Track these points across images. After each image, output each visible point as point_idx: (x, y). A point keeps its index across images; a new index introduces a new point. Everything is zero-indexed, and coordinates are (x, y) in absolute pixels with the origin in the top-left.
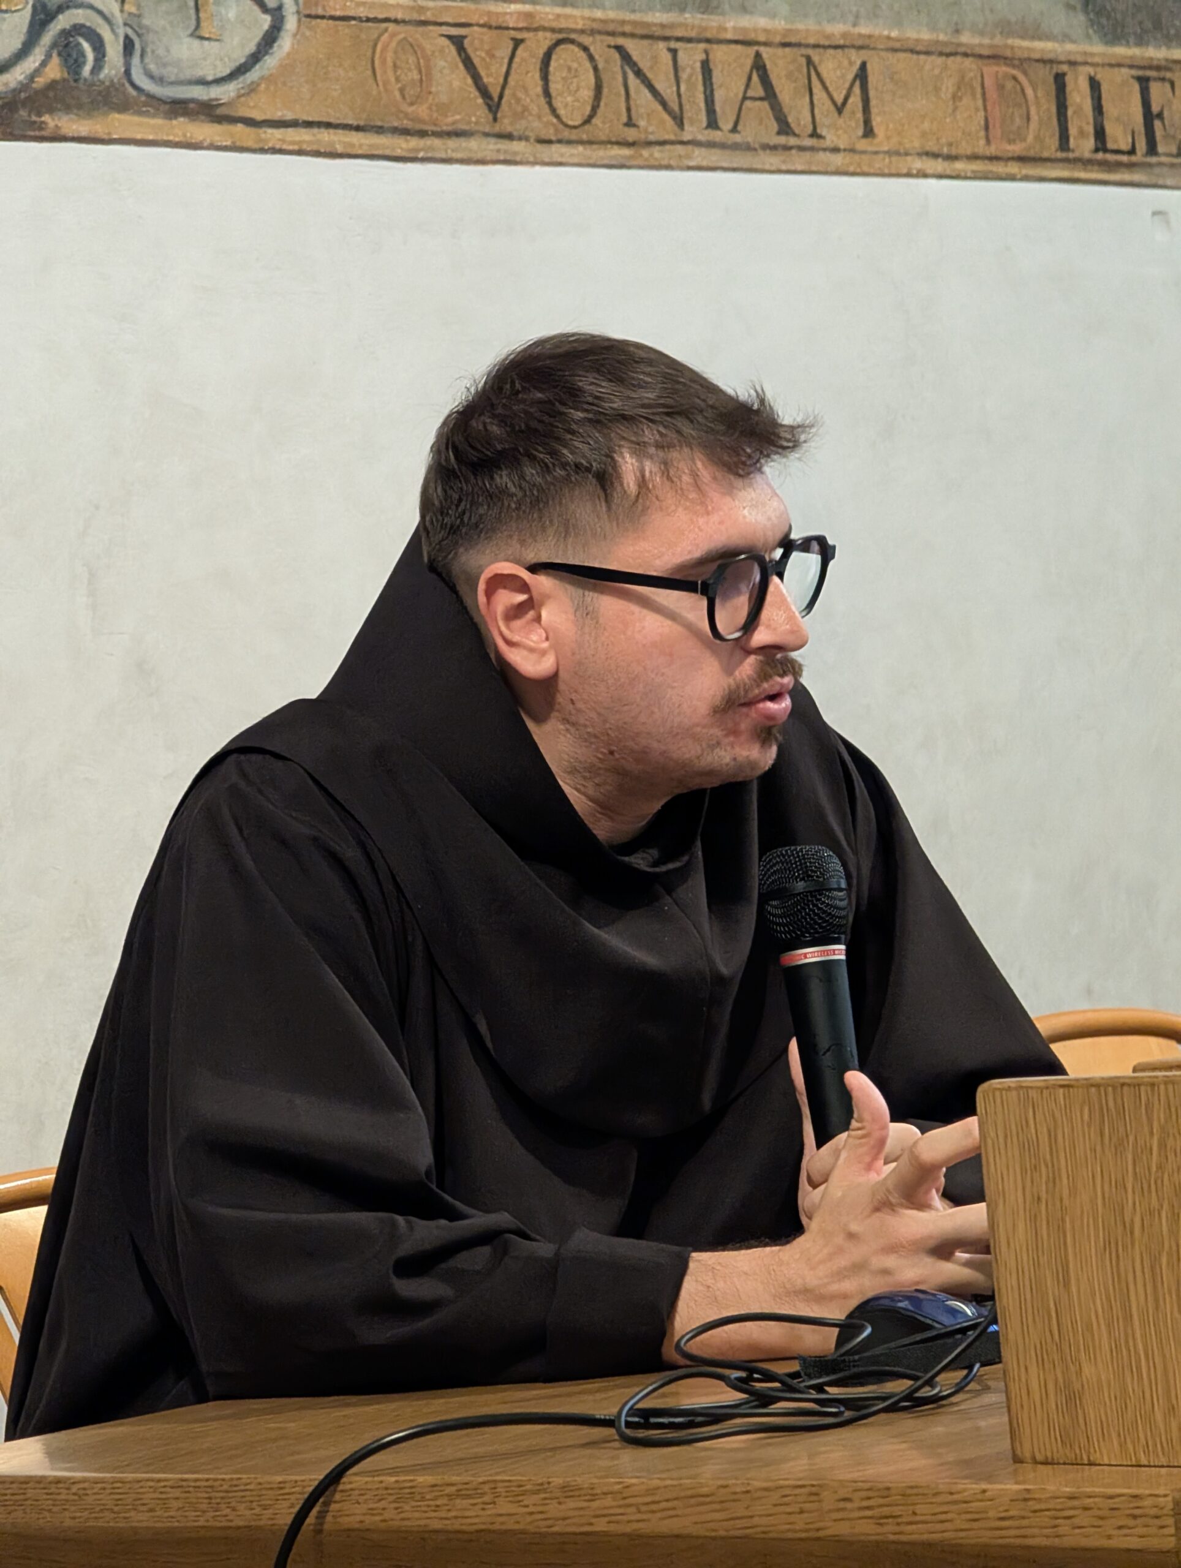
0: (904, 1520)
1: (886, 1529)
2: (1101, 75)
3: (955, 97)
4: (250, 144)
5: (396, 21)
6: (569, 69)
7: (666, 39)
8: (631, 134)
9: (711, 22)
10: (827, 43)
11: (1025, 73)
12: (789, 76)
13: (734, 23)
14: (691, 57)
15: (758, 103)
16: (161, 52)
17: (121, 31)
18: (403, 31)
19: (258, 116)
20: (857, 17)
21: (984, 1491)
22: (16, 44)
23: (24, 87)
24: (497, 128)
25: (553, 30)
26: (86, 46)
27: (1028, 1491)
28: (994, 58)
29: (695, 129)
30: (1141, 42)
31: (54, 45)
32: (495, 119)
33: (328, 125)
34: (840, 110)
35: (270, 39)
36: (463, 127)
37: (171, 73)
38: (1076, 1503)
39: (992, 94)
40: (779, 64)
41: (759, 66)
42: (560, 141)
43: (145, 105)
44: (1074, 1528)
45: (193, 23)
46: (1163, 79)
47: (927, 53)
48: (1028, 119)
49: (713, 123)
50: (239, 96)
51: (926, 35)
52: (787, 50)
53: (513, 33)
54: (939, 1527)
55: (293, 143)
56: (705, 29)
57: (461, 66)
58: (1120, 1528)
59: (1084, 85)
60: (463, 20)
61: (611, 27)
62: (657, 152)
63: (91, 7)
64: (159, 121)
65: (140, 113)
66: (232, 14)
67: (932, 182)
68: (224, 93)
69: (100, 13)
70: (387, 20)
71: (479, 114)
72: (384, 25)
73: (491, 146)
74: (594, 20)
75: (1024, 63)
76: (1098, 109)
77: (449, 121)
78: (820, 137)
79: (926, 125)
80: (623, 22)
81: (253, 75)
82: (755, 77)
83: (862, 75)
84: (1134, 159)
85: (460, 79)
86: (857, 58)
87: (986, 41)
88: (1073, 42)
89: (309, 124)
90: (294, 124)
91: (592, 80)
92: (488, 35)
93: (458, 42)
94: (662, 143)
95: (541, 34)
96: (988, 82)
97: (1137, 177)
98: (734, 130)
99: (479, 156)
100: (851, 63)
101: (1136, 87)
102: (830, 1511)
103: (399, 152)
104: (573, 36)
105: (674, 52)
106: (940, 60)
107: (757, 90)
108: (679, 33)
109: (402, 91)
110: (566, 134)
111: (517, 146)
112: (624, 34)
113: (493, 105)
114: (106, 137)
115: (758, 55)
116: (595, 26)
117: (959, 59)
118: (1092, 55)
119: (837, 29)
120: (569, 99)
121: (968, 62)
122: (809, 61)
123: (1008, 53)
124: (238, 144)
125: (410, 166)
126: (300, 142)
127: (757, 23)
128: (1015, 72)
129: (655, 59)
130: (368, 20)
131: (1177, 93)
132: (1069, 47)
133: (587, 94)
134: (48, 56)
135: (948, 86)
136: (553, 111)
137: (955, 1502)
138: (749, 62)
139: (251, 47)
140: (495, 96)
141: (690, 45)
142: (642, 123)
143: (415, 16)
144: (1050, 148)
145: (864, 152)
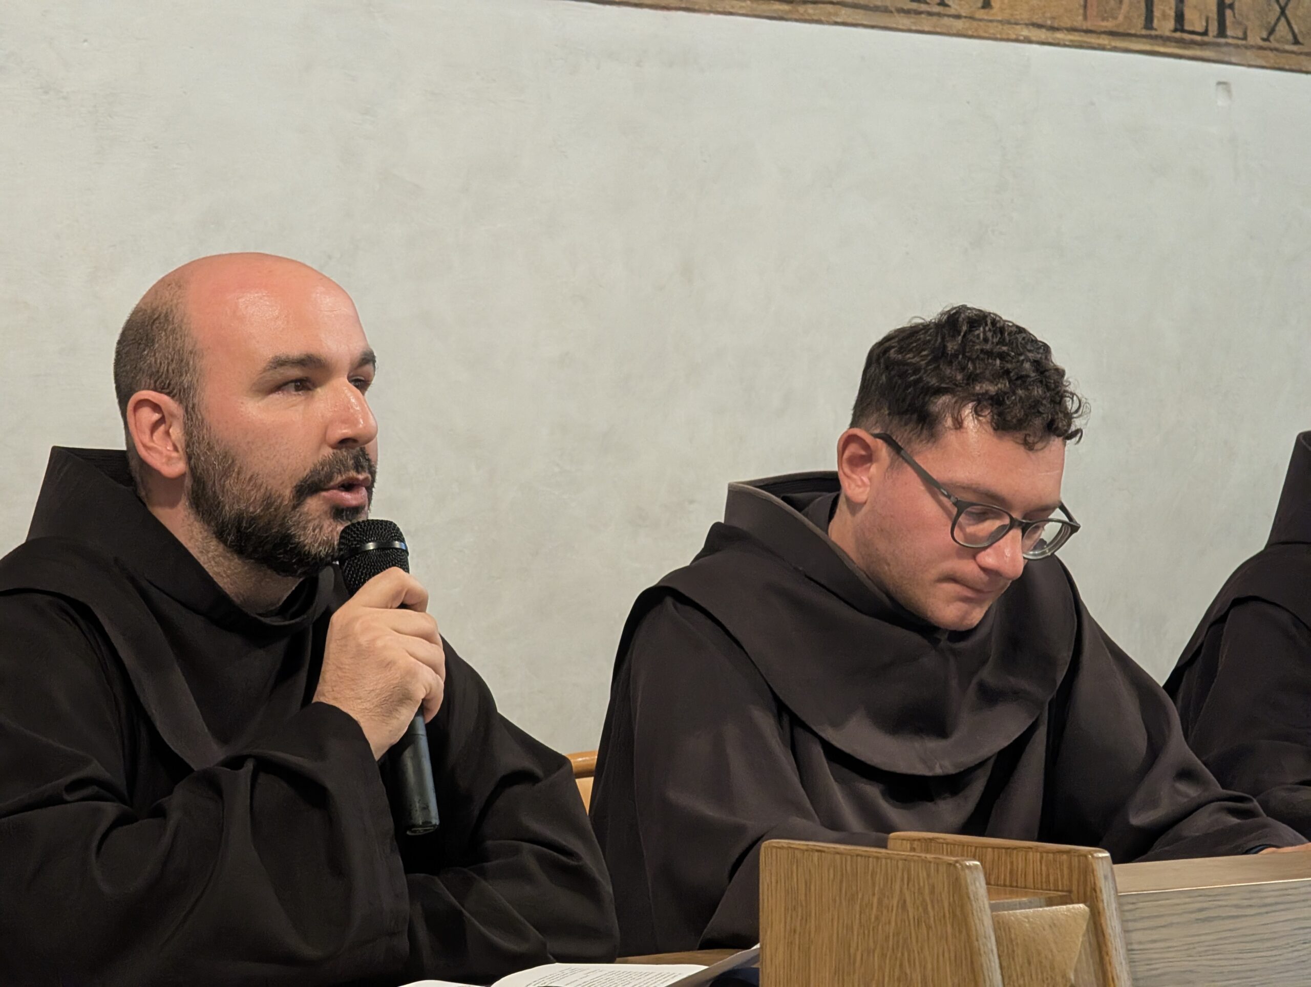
48: (1121, 2)
62: (811, 8)
67: (1036, 47)
78: (946, 5)
79: (1035, 2)
84: (1206, 39)
97: (1207, 54)
144: (1138, 26)
145: (981, 20)
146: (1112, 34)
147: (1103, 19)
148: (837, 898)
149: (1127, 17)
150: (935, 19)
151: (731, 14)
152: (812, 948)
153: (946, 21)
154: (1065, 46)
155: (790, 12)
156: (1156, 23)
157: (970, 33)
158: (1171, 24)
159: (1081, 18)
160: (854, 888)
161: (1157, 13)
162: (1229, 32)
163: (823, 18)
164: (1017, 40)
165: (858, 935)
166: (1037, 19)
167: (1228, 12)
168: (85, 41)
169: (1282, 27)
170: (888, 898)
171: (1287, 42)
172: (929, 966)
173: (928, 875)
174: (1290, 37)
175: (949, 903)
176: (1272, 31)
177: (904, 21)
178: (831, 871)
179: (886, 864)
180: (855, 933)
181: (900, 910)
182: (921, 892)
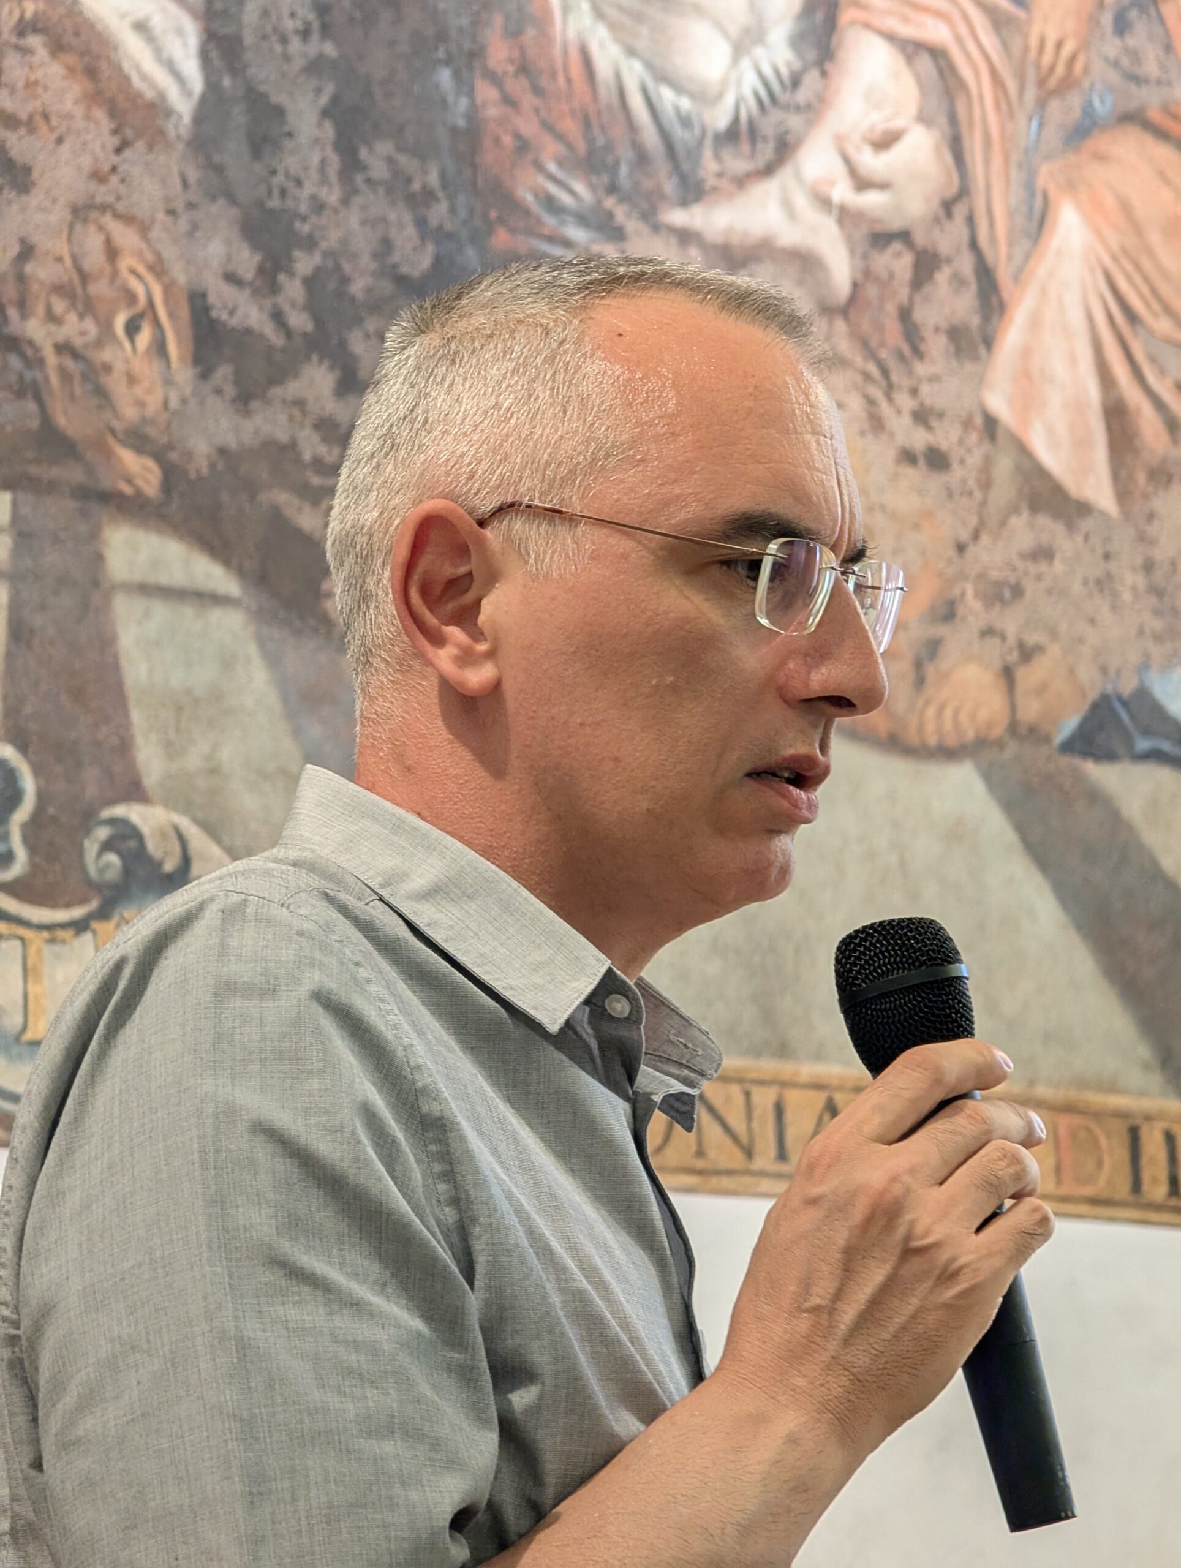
2: (1176, 1129)
7: (740, 1081)
8: (702, 1164)
9: (786, 1069)
11: (1096, 1122)
13: (808, 1070)
14: (764, 1099)
28: (1068, 1110)
29: (765, 1158)
39: (1066, 1142)
48: (1101, 1165)
49: (782, 1155)
56: (777, 1074)
59: (1158, 1136)
62: (725, 1180)
75: (1098, 1115)
76: (1171, 1156)
87: (1061, 1094)
88: (1147, 1098)
94: (732, 1173)
96: (1062, 1131)
105: (747, 1094)
108: (753, 1077)
115: (829, 1098)
118: (1166, 1110)
123: (1082, 1106)
127: (832, 1070)
128: (1088, 1123)
129: (728, 1099)
132: (1144, 1101)
138: (820, 1103)
141: (762, 1087)
142: (712, 1155)
144: (1123, 1190)
146: (1094, 1201)
147: (1084, 1185)
149: (1111, 1183)
156: (1146, 1187)
158: (1164, 1190)
161: (1146, 1176)
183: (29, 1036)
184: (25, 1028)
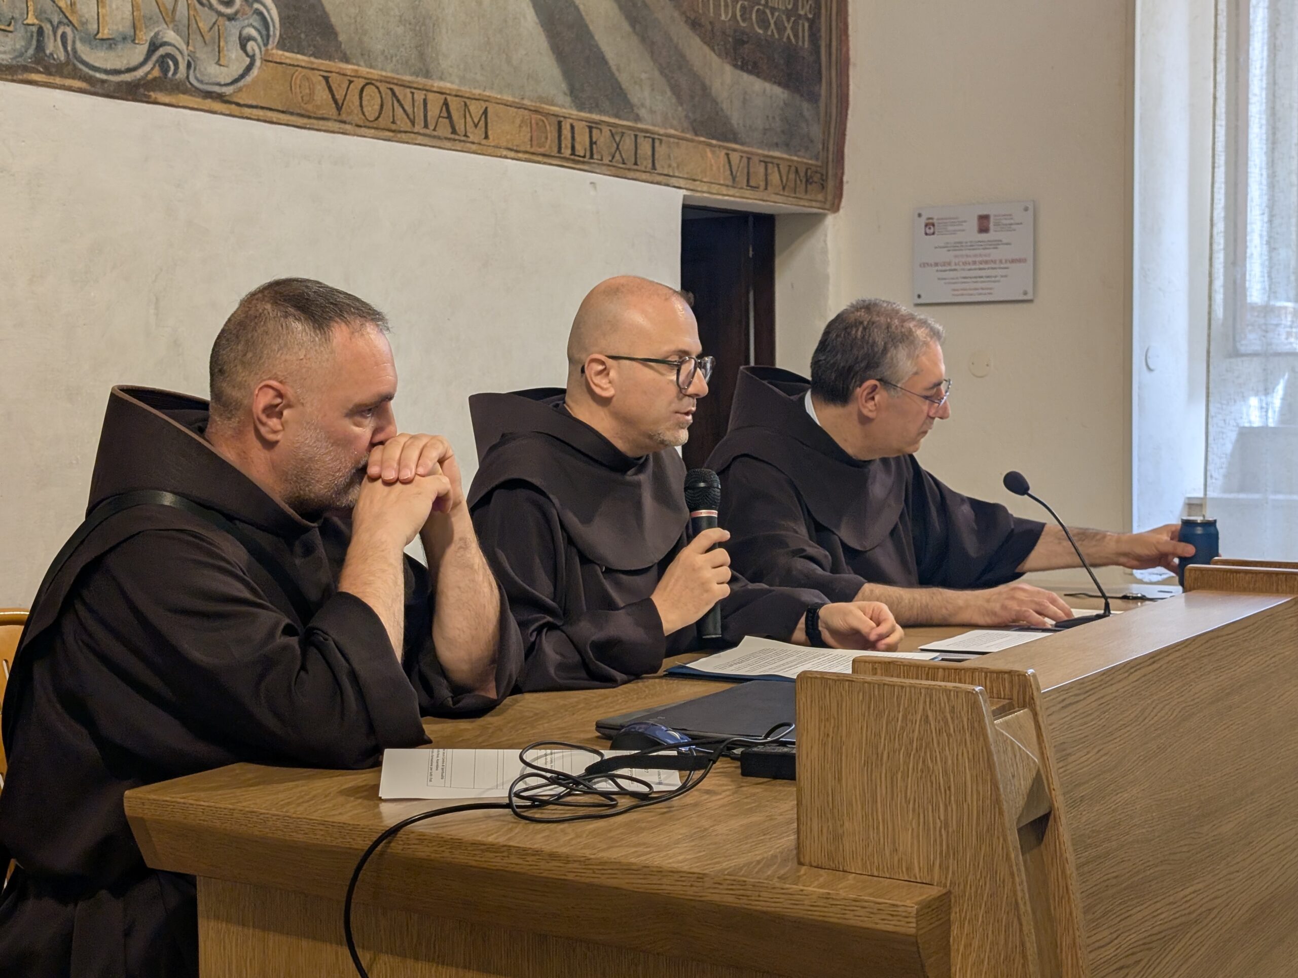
0: (753, 898)
1: (741, 901)
2: (575, 124)
3: (520, 126)
4: (237, 113)
5: (302, 67)
6: (371, 96)
7: (410, 87)
8: (393, 127)
9: (429, 82)
10: (472, 97)
11: (547, 119)
12: (457, 109)
13: (437, 84)
14: (419, 96)
15: (445, 120)
16: (202, 69)
17: (186, 58)
18: (305, 71)
19: (242, 102)
20: (485, 88)
21: (802, 890)
22: (141, 58)
23: (143, 78)
24: (340, 118)
25: (365, 78)
26: (171, 63)
27: (829, 894)
28: (536, 111)
29: (418, 128)
30: (590, 112)
31: (157, 61)
32: (339, 114)
33: (271, 109)
34: (476, 126)
35: (249, 68)
36: (325, 116)
37: (206, 79)
38: (857, 904)
39: (534, 126)
40: (454, 103)
41: (446, 104)
42: (365, 127)
43: (194, 92)
44: (855, 916)
45: (217, 58)
46: (597, 128)
47: (511, 106)
48: (547, 138)
49: (426, 126)
50: (234, 92)
51: (510, 99)
52: (458, 98)
53: (349, 78)
54: (773, 905)
55: (255, 115)
56: (425, 85)
57: (327, 89)
58: (883, 920)
59: (568, 127)
60: (328, 70)
61: (388, 80)
62: (403, 135)
63: (174, 46)
64: (199, 100)
65: (191, 95)
66: (233, 56)
67: (510, 161)
68: (228, 90)
69: (178, 49)
70: (298, 66)
71: (334, 111)
72: (297, 68)
73: (337, 126)
74: (382, 76)
75: (547, 115)
76: (573, 138)
77: (320, 113)
78: (467, 136)
79: (509, 137)
80: (394, 78)
81: (241, 84)
82: (444, 108)
83: (485, 112)
84: (585, 160)
85: (326, 95)
86: (484, 105)
87: (534, 104)
88: (565, 108)
89: (262, 108)
90: (256, 107)
91: (379, 102)
92: (339, 77)
93: (326, 79)
94: (406, 132)
95: (360, 79)
96: (533, 121)
97: (586, 167)
98: (434, 130)
99: (331, 129)
100: (482, 107)
101: (587, 130)
102: (709, 888)
103: (299, 124)
104: (373, 82)
105: (413, 93)
106: (516, 110)
107: (445, 114)
108: (415, 85)
109: (302, 97)
110: (368, 124)
111: (348, 127)
112: (393, 83)
113: (339, 108)
114: (176, 104)
115: (446, 99)
116: (383, 78)
117: (522, 110)
118: (572, 115)
119: (477, 92)
120: (370, 109)
121: (526, 112)
122: (466, 104)
123: (541, 110)
124: (233, 113)
125: (303, 131)
126: (258, 115)
127: (447, 85)
128: (543, 118)
129: (405, 96)
130: (290, 65)
131: (603, 134)
132: (564, 110)
133: (377, 107)
134: (154, 66)
135: (518, 121)
136: (363, 114)
137: (783, 894)
138: (442, 101)
139: (240, 71)
140: (340, 102)
141: (419, 91)
142: (398, 123)
143: (310, 66)
144: (554, 152)
145: (484, 145)
146: (544, 155)
147: (540, 147)
148: (866, 714)
149: (550, 147)
150: (462, 144)
151: (365, 137)
152: (844, 747)
153: (468, 145)
154: (522, 161)
155: (393, 137)
156: (563, 151)
157: (479, 152)
158: (569, 151)
159: (529, 146)
160: (881, 707)
161: (563, 146)
162: (595, 157)
163: (410, 141)
164: (500, 157)
165: (885, 739)
166: (510, 146)
167: (594, 146)
168: (23, 141)
169: (617, 156)
170: (912, 715)
171: (619, 163)
172: (950, 762)
173: (949, 699)
174: (621, 160)
175: (968, 719)
176: (613, 157)
177: (448, 144)
178: (861, 694)
179: (910, 692)
180: (883, 739)
181: (923, 723)
182: (942, 711)
183: (100, 36)
184: (98, 32)
